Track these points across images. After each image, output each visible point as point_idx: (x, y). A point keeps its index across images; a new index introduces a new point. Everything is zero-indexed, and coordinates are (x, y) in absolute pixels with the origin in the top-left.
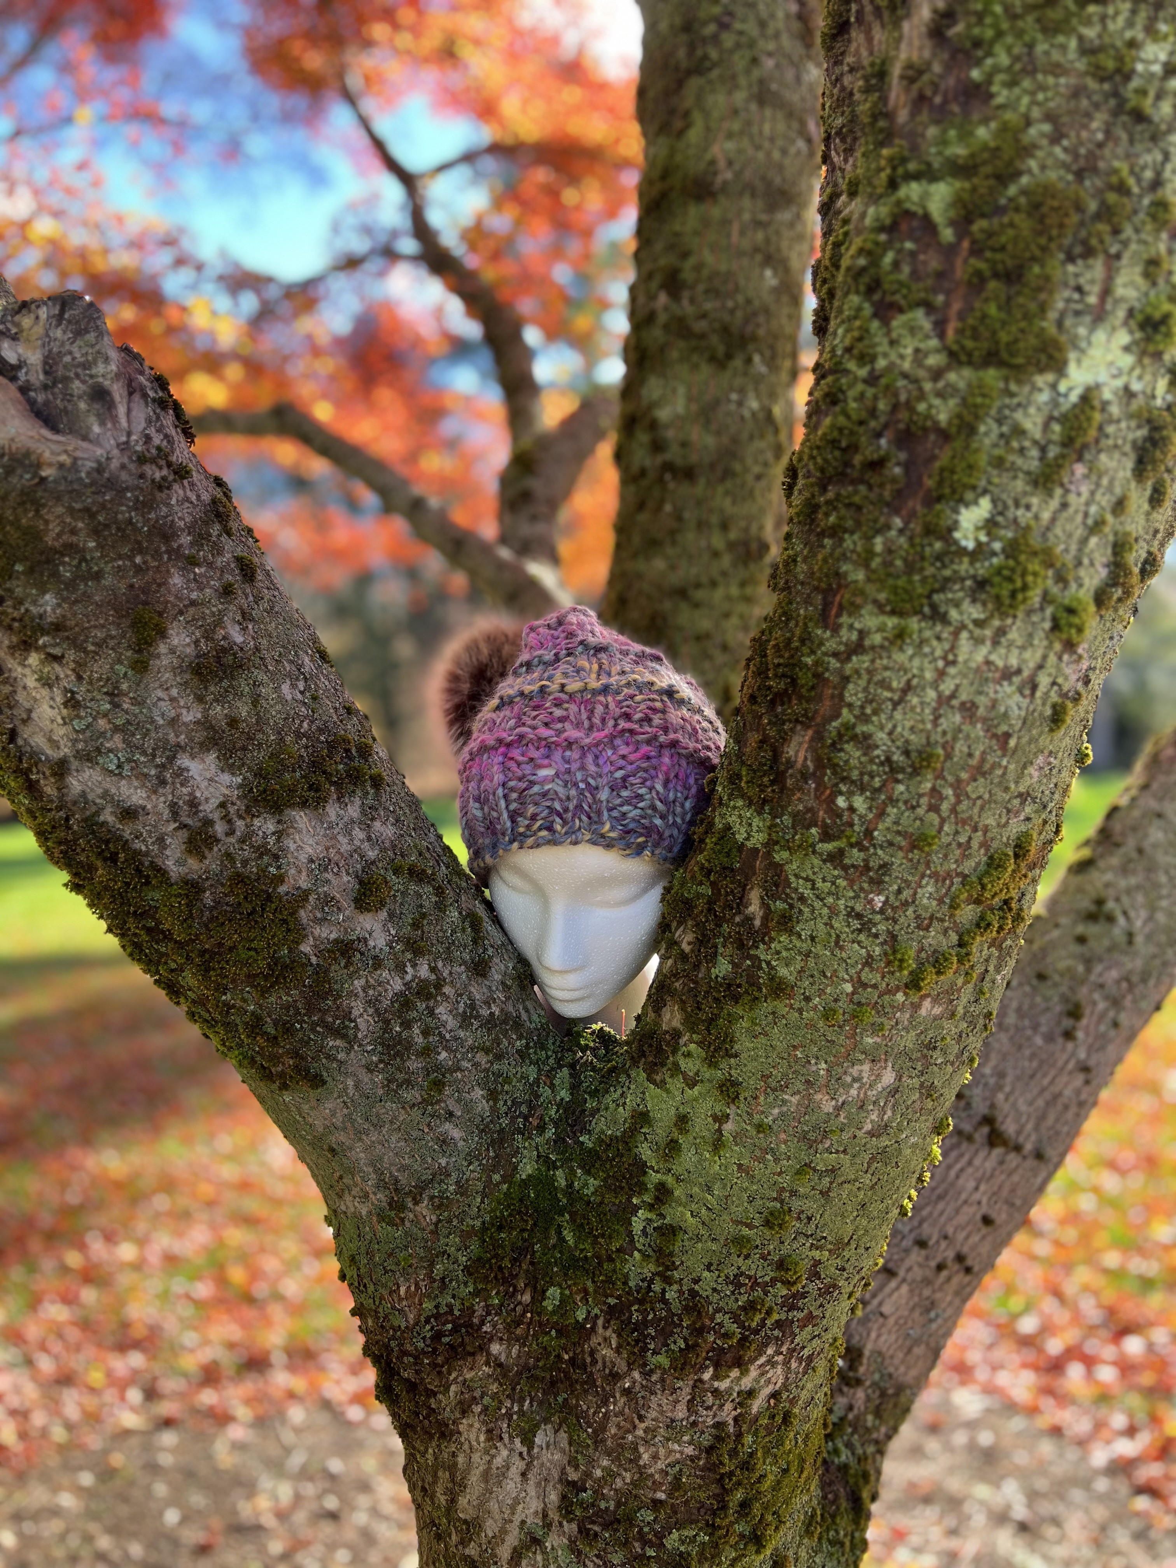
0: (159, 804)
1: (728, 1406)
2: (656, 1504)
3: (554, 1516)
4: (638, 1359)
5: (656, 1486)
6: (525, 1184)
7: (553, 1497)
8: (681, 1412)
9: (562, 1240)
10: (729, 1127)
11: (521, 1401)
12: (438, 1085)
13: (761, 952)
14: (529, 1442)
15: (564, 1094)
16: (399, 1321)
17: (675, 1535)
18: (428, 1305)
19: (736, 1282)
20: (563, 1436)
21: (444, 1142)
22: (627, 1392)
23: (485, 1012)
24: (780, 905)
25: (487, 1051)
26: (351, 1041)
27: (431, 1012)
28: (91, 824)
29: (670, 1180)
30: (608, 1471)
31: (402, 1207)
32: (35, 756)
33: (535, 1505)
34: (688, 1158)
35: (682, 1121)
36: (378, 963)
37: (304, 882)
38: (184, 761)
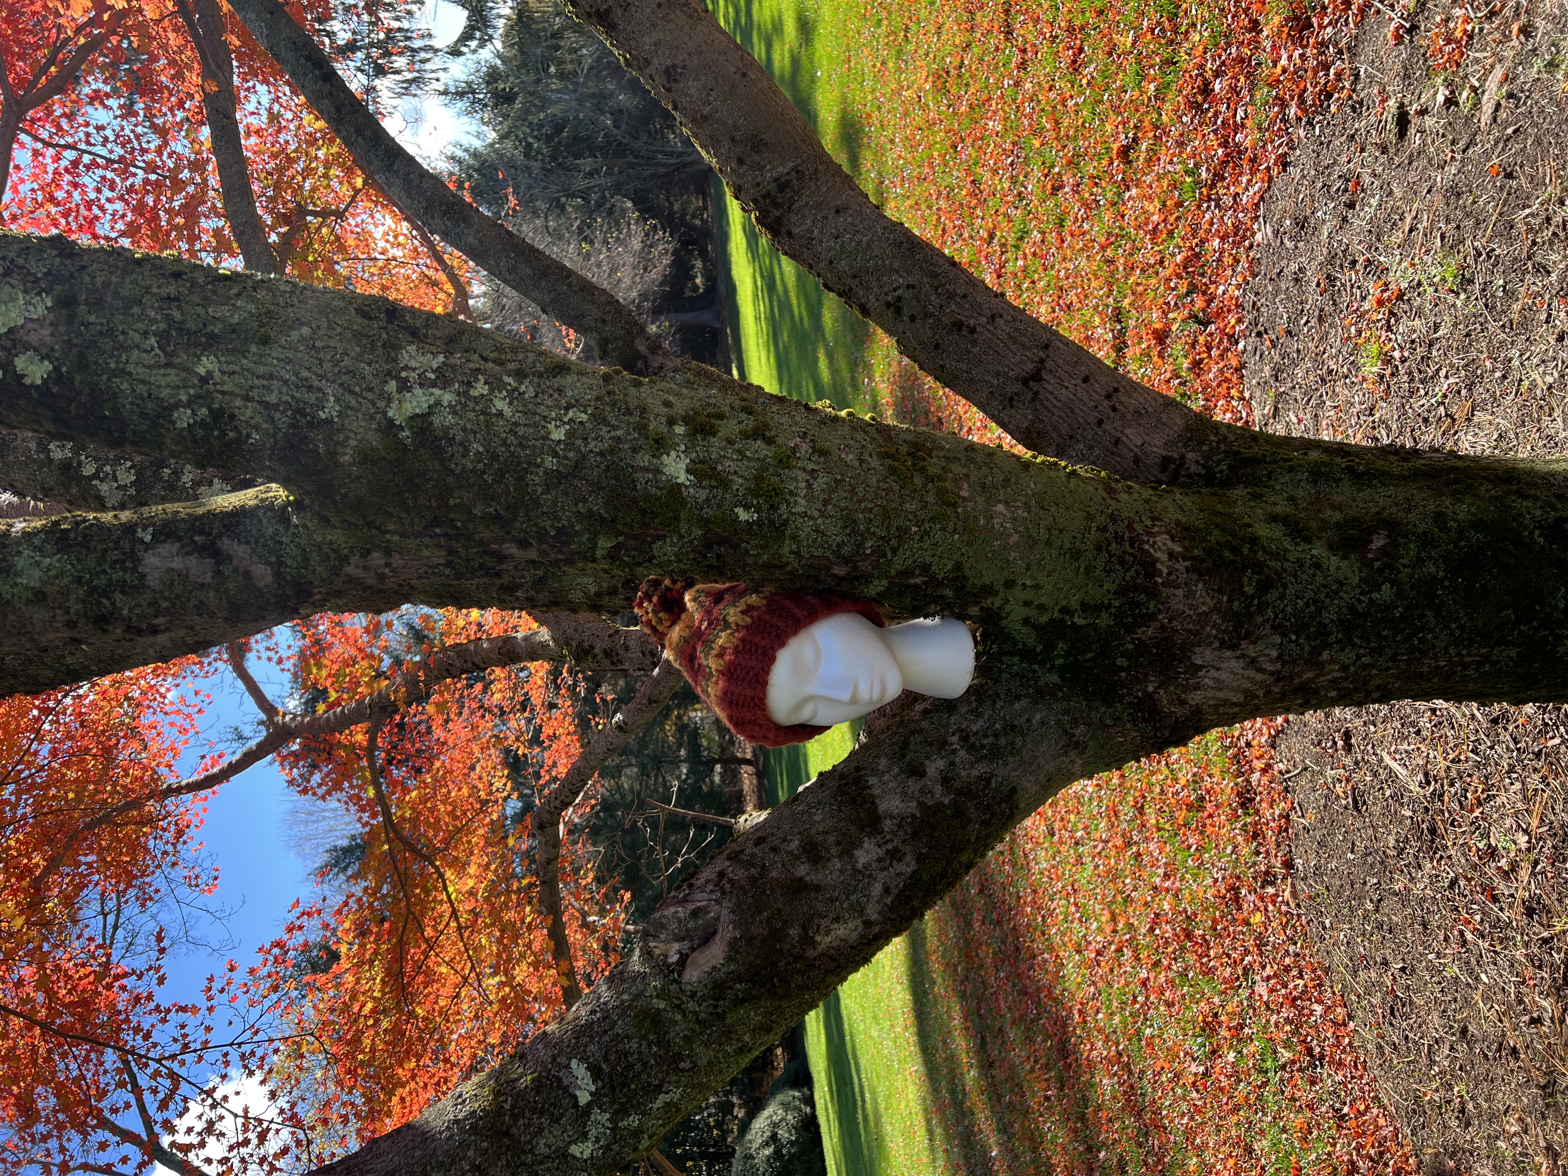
0: (881, 876)
1: (1177, 566)
2: (1230, 601)
3: (1238, 653)
4: (1153, 617)
5: (1220, 601)
6: (1063, 679)
7: (1229, 653)
8: (1180, 592)
9: (1091, 660)
10: (1028, 583)
11: (1179, 673)
12: (1013, 728)
13: (940, 577)
14: (1201, 668)
15: (1016, 659)
16: (1138, 740)
17: (1246, 589)
18: (1128, 726)
19: (1109, 572)
20: (1197, 650)
21: (1042, 723)
22: (1170, 621)
23: (974, 705)
24: (917, 572)
25: (994, 702)
26: (992, 775)
27: (976, 734)
28: (892, 908)
29: (1057, 608)
30: (1212, 627)
31: (1077, 743)
32: (861, 936)
33: (1233, 662)
34: (1044, 600)
35: (1026, 604)
36: (952, 764)
37: (914, 804)
38: (859, 866)
